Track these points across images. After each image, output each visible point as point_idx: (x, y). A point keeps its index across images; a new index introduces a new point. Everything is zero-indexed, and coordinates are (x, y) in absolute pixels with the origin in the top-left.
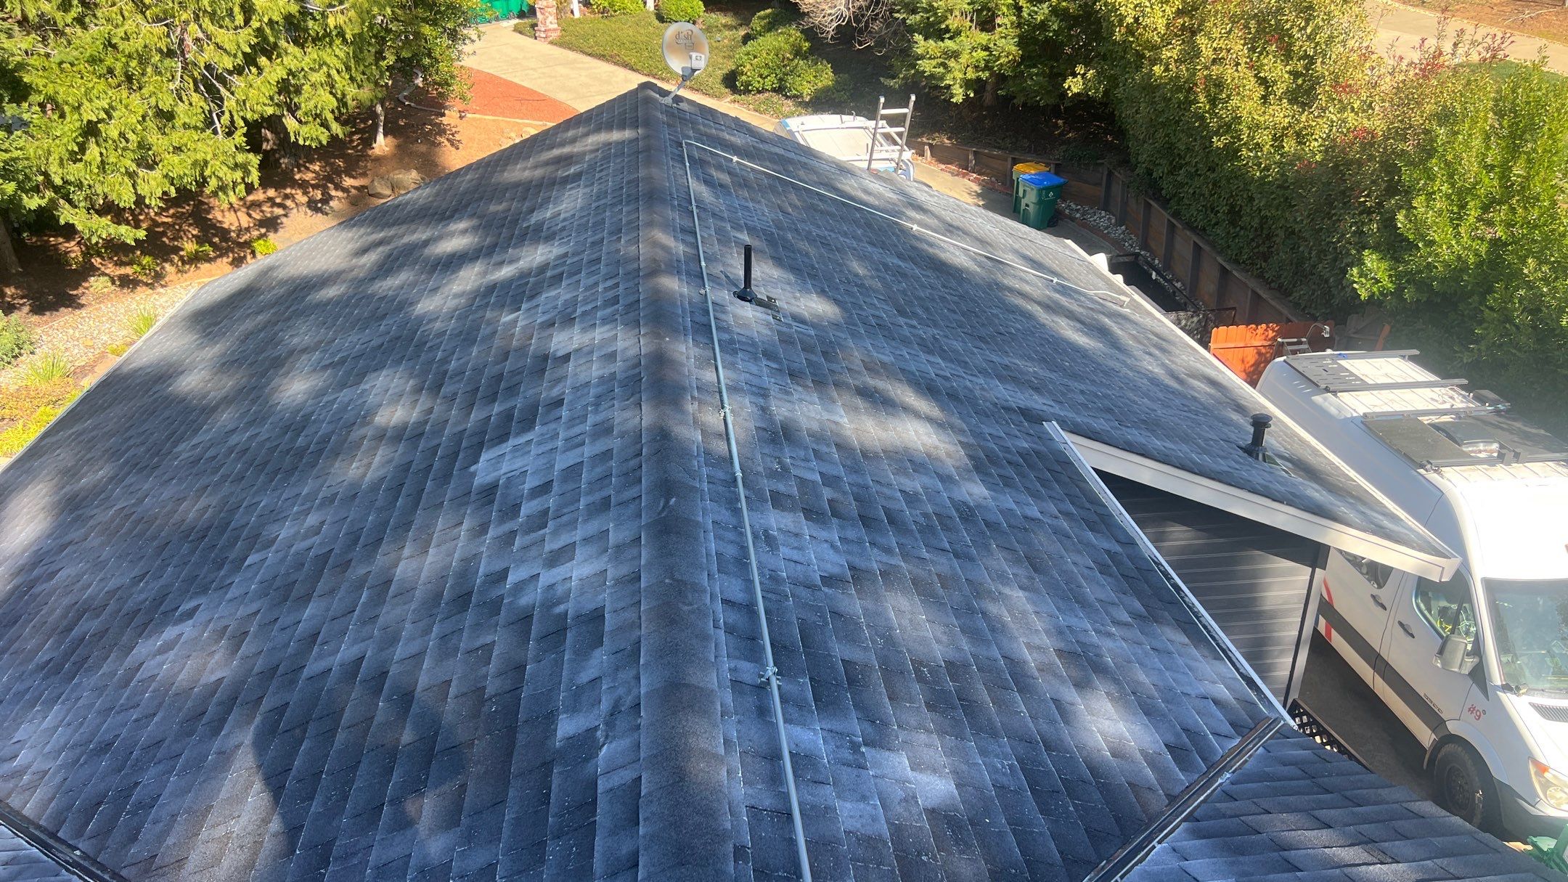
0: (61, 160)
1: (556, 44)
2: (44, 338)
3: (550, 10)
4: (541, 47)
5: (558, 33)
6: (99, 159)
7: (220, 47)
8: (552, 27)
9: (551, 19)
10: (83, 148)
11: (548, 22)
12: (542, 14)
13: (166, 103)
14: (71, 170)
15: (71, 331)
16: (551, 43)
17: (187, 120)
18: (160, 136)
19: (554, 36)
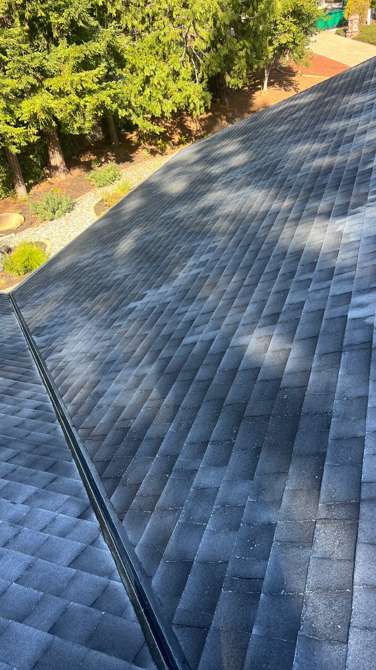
0: (135, 94)
1: (355, 39)
2: (124, 174)
3: (355, 21)
4: (348, 41)
5: (358, 33)
6: (149, 94)
7: (202, 38)
8: (355, 30)
9: (355, 26)
10: (144, 89)
11: (353, 27)
12: (352, 23)
13: (177, 68)
14: (139, 99)
15: (134, 172)
16: (353, 39)
17: (185, 76)
18: (173, 84)
19: (355, 35)
